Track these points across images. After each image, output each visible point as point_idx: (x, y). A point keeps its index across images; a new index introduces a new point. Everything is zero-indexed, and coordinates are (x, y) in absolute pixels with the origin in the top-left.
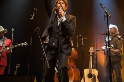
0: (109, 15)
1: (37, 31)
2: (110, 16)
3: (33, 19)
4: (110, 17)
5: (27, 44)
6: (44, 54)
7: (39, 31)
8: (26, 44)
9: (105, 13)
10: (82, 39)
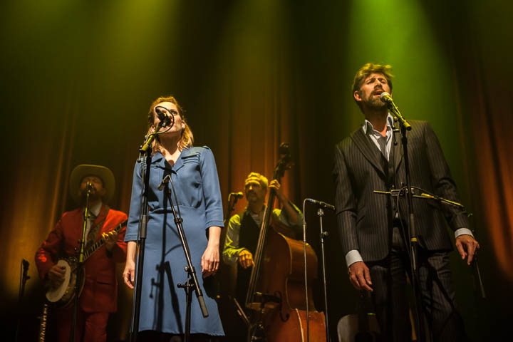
6: (189, 269)
10: (321, 212)
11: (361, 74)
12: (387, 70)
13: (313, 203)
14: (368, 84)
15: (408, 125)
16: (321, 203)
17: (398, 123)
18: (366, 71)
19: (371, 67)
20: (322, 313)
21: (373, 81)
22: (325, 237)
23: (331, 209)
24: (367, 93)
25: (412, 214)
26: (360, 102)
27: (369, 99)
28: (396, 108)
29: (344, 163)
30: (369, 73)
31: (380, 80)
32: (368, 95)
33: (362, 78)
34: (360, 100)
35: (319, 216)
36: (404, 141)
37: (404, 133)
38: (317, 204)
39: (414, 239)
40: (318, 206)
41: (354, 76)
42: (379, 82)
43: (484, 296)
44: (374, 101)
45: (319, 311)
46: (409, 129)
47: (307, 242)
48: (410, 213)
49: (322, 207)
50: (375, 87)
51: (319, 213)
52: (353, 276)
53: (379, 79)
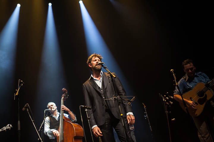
0: (113, 75)
1: (26, 109)
2: (115, 76)
3: (18, 94)
4: (115, 78)
5: (11, 125)
6: (40, 139)
7: (29, 109)
8: (9, 126)
9: (108, 73)
10: (86, 110)
14: (94, 61)
17: (109, 74)
21: (96, 60)
24: (94, 65)
25: (119, 106)
27: (95, 67)
29: (86, 91)
31: (98, 60)
32: (94, 66)
34: (91, 67)
38: (84, 107)
39: (122, 115)
44: (96, 67)
48: (119, 105)
49: (86, 108)
50: (97, 63)
52: (94, 133)
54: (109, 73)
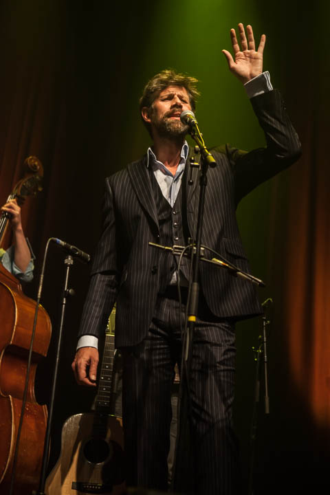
10: (69, 261)
11: (155, 84)
12: (192, 84)
13: (61, 245)
14: (163, 100)
15: (213, 160)
16: (71, 247)
18: (162, 81)
19: (170, 78)
20: (45, 407)
21: (170, 97)
22: (68, 296)
23: (85, 259)
24: (159, 114)
25: (196, 284)
26: (148, 122)
27: (162, 121)
28: (200, 134)
30: (165, 84)
31: (181, 98)
32: (161, 116)
33: (156, 90)
34: (149, 120)
35: (67, 265)
36: (203, 181)
37: (204, 170)
38: (66, 248)
39: (193, 319)
40: (66, 252)
41: (145, 85)
42: (179, 101)
43: (267, 411)
45: (41, 403)
46: (213, 165)
47: (40, 303)
48: (193, 281)
49: (72, 253)
50: (173, 107)
51: (66, 261)
53: (178, 96)
54: (202, 150)
